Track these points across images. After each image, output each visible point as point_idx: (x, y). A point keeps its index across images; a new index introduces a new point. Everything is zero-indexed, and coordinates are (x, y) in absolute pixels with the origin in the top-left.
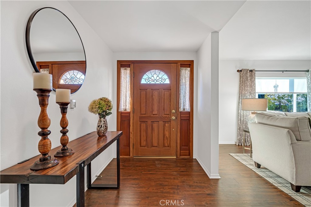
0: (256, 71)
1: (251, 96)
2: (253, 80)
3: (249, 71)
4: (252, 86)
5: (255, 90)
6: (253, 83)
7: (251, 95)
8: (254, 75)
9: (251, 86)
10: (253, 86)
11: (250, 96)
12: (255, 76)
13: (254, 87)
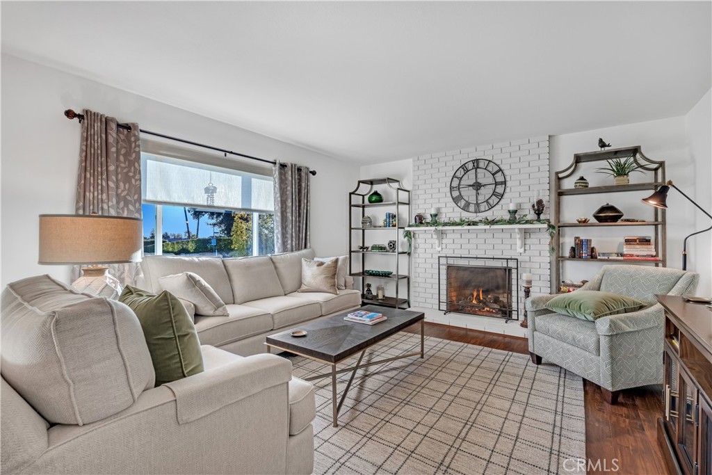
0: (141, 131)
1: (128, 209)
2: (132, 159)
3: (114, 126)
4: (129, 176)
5: (138, 191)
6: (133, 168)
7: (128, 207)
8: (135, 142)
9: (127, 179)
10: (133, 177)
11: (126, 209)
12: (139, 146)
13: (136, 180)
